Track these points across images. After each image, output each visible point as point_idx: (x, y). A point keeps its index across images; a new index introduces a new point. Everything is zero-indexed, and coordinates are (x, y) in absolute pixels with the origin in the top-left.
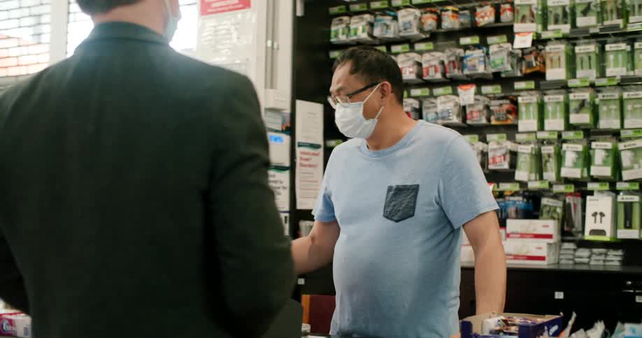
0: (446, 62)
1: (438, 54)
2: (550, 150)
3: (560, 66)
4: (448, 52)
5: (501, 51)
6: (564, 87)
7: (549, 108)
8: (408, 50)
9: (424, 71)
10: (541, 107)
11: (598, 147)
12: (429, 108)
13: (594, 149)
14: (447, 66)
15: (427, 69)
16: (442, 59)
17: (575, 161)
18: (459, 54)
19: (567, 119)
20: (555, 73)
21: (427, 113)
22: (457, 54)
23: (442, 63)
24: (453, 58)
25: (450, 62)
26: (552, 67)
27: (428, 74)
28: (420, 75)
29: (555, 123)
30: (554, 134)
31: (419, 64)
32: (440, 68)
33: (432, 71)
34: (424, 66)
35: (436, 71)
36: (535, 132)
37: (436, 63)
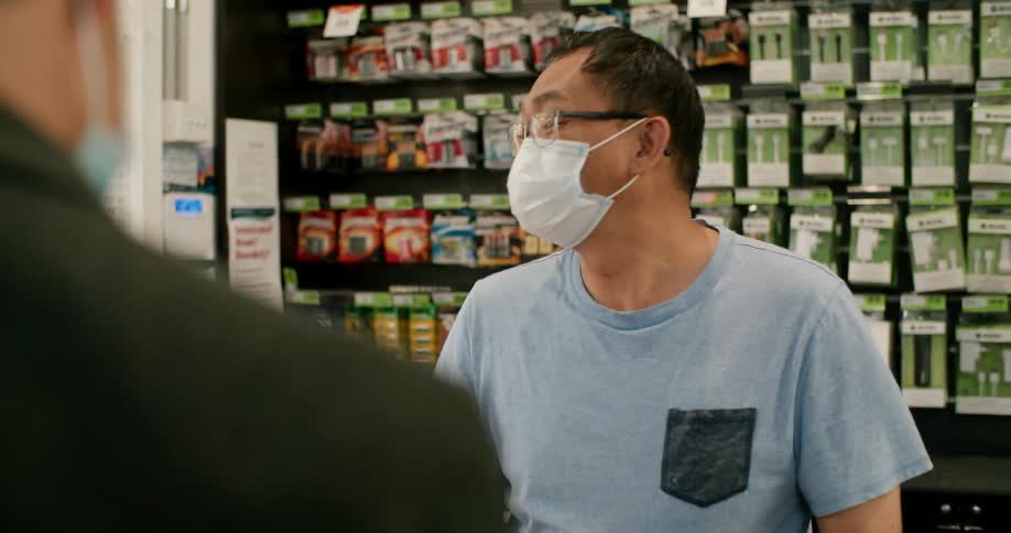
0: (536, 39)
1: (518, 22)
2: (762, 226)
3: (779, 56)
4: (540, 19)
5: (656, 20)
6: (790, 97)
7: (757, 141)
8: (457, 13)
9: (489, 56)
10: (741, 136)
11: (866, 224)
12: (497, 131)
13: (857, 229)
14: (538, 49)
15: (496, 51)
16: (526, 31)
17: (815, 249)
18: (566, 22)
19: (796, 162)
20: (770, 69)
21: (494, 142)
22: (561, 24)
23: (527, 40)
24: (552, 32)
25: (545, 41)
26: (763, 57)
27: (496, 61)
28: (480, 64)
29: (769, 171)
30: (771, 194)
31: (478, 43)
32: (523, 51)
33: (504, 56)
34: (489, 45)
35: (514, 57)
36: (732, 190)
37: (513, 39)
